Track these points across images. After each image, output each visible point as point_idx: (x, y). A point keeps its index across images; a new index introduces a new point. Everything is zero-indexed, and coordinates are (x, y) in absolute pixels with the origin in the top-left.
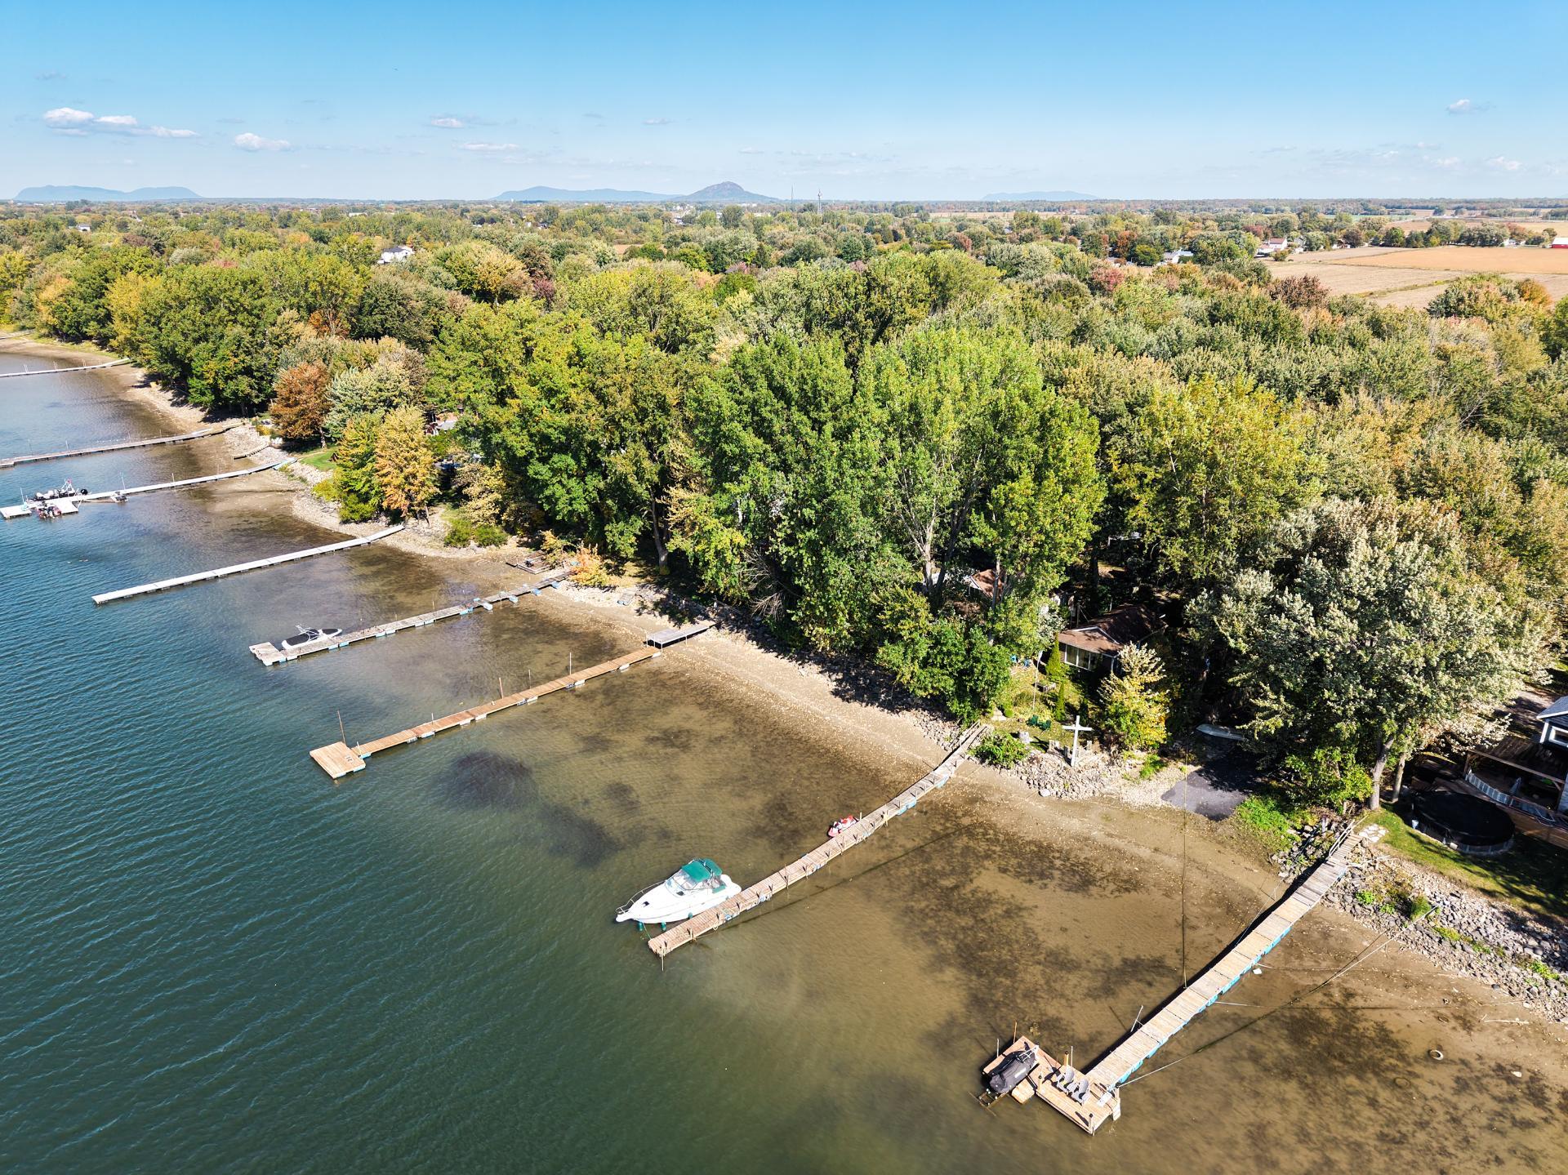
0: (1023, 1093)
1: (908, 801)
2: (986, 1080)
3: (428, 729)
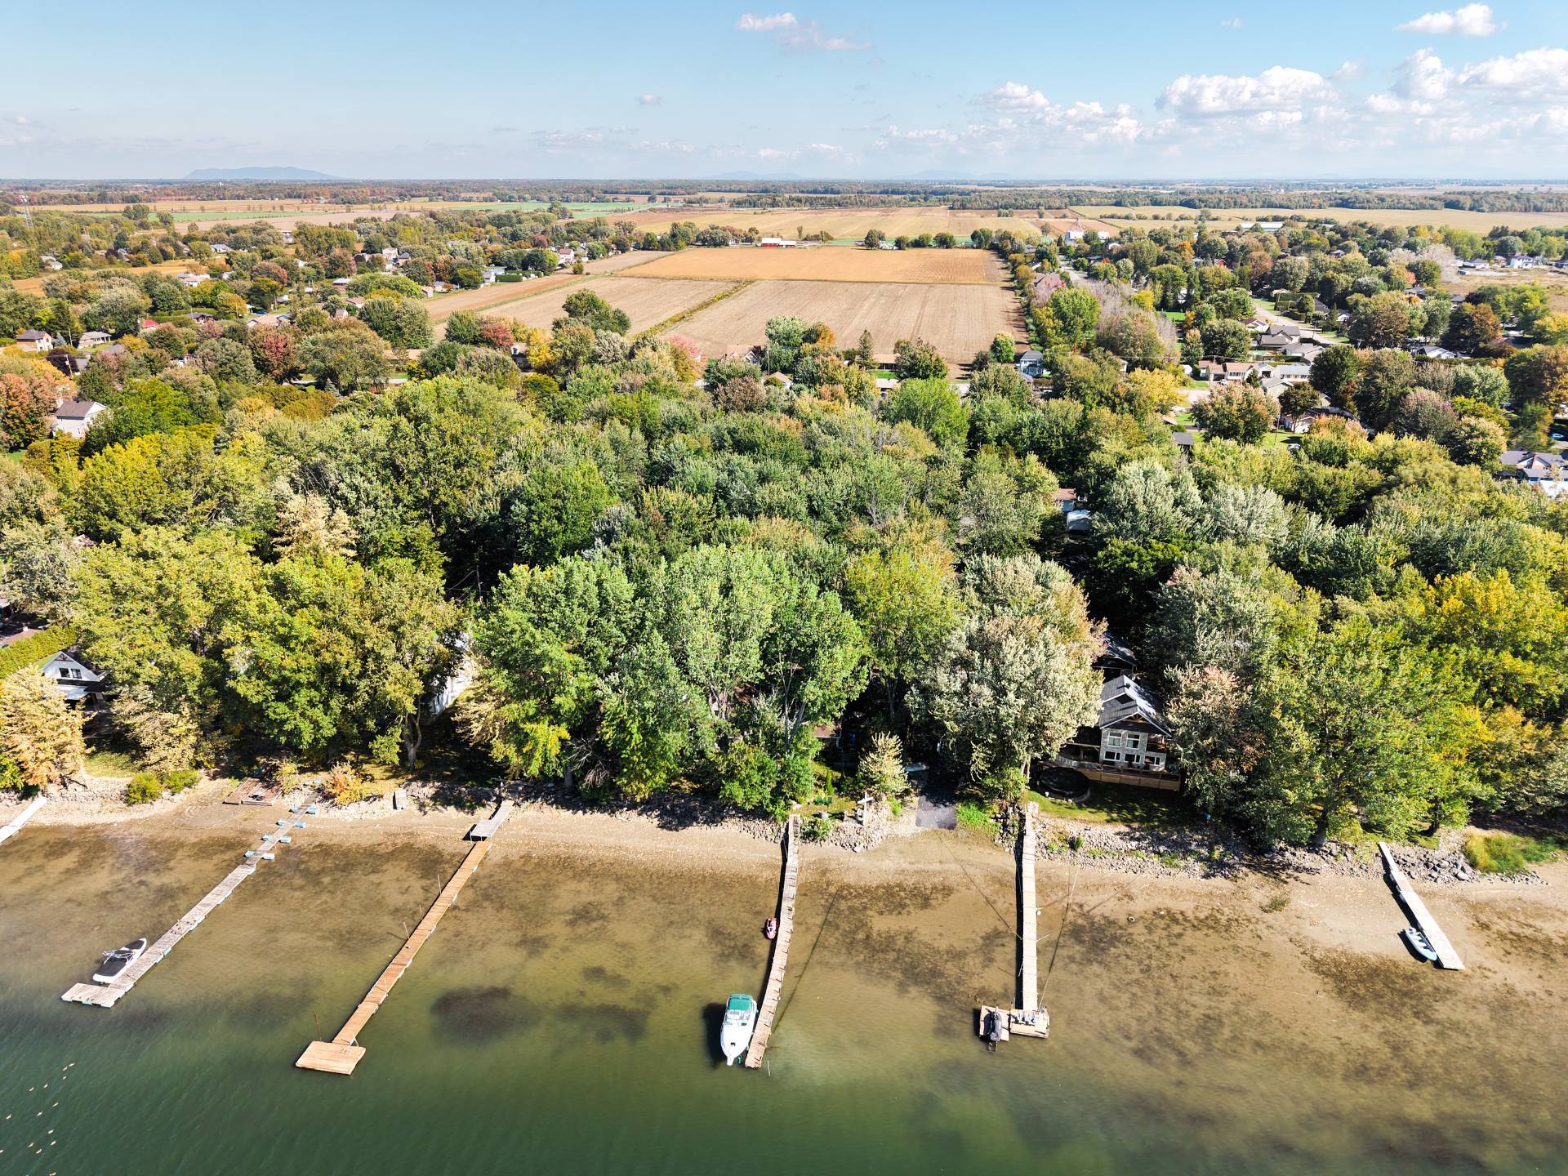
0: (1005, 1036)
1: (792, 892)
2: (986, 1039)
3: (379, 994)
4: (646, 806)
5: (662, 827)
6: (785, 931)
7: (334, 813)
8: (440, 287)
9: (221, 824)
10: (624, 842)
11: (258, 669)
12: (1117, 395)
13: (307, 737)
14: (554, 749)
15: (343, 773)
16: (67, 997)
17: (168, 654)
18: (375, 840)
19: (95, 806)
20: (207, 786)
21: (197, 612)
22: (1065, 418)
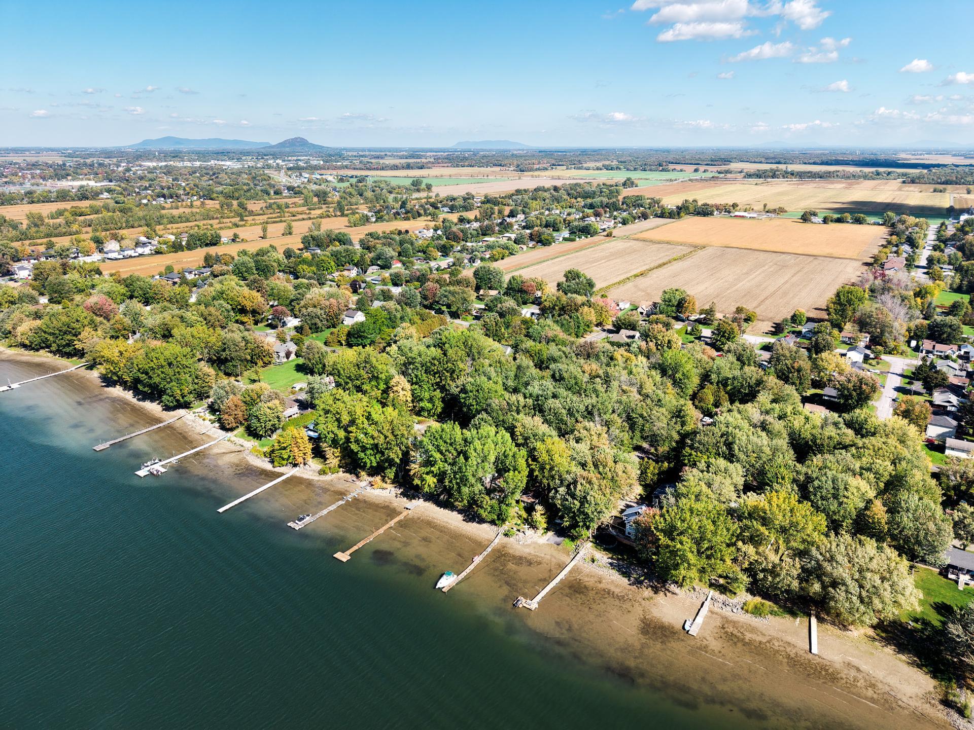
0: (521, 606)
1: (489, 549)
2: (514, 605)
3: (360, 545)
4: (460, 512)
5: (464, 520)
6: (478, 560)
7: (373, 491)
8: (531, 244)
9: (341, 486)
10: (449, 521)
11: (357, 441)
12: (793, 367)
13: (368, 465)
14: (433, 485)
15: (378, 479)
16: (289, 524)
17: (335, 430)
18: (380, 502)
19: (311, 473)
20: (341, 474)
21: (346, 419)
22: (751, 379)
